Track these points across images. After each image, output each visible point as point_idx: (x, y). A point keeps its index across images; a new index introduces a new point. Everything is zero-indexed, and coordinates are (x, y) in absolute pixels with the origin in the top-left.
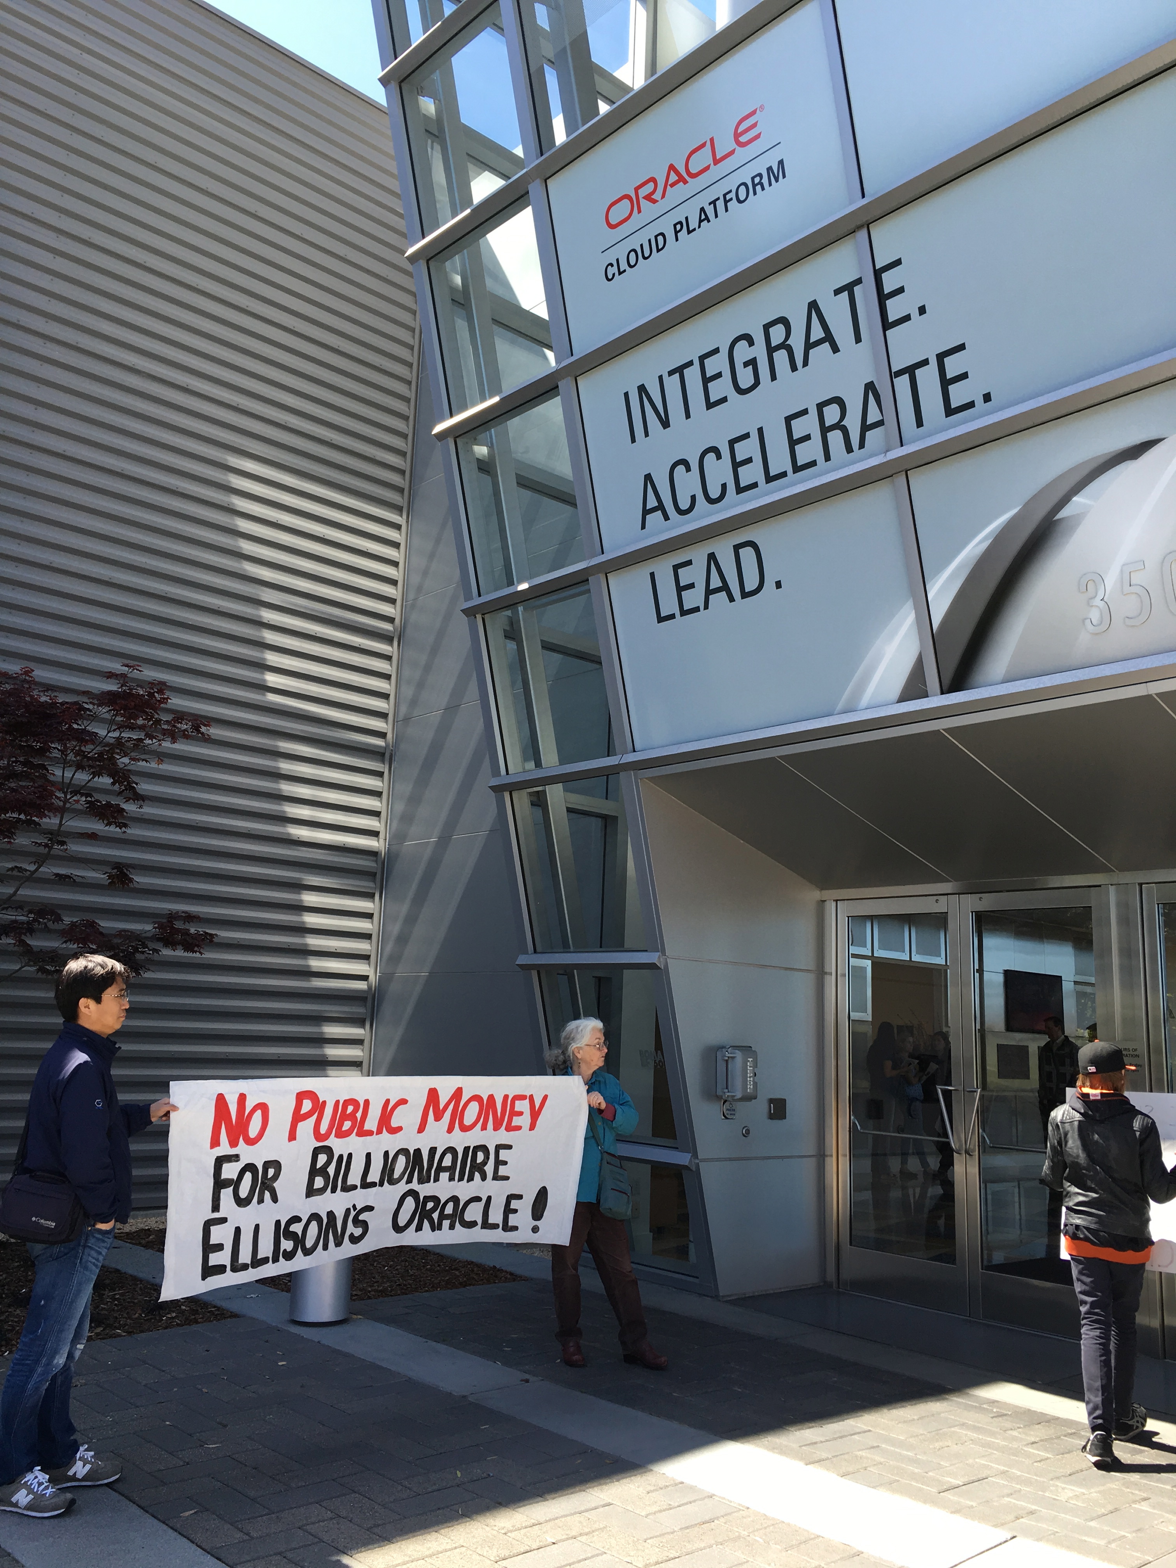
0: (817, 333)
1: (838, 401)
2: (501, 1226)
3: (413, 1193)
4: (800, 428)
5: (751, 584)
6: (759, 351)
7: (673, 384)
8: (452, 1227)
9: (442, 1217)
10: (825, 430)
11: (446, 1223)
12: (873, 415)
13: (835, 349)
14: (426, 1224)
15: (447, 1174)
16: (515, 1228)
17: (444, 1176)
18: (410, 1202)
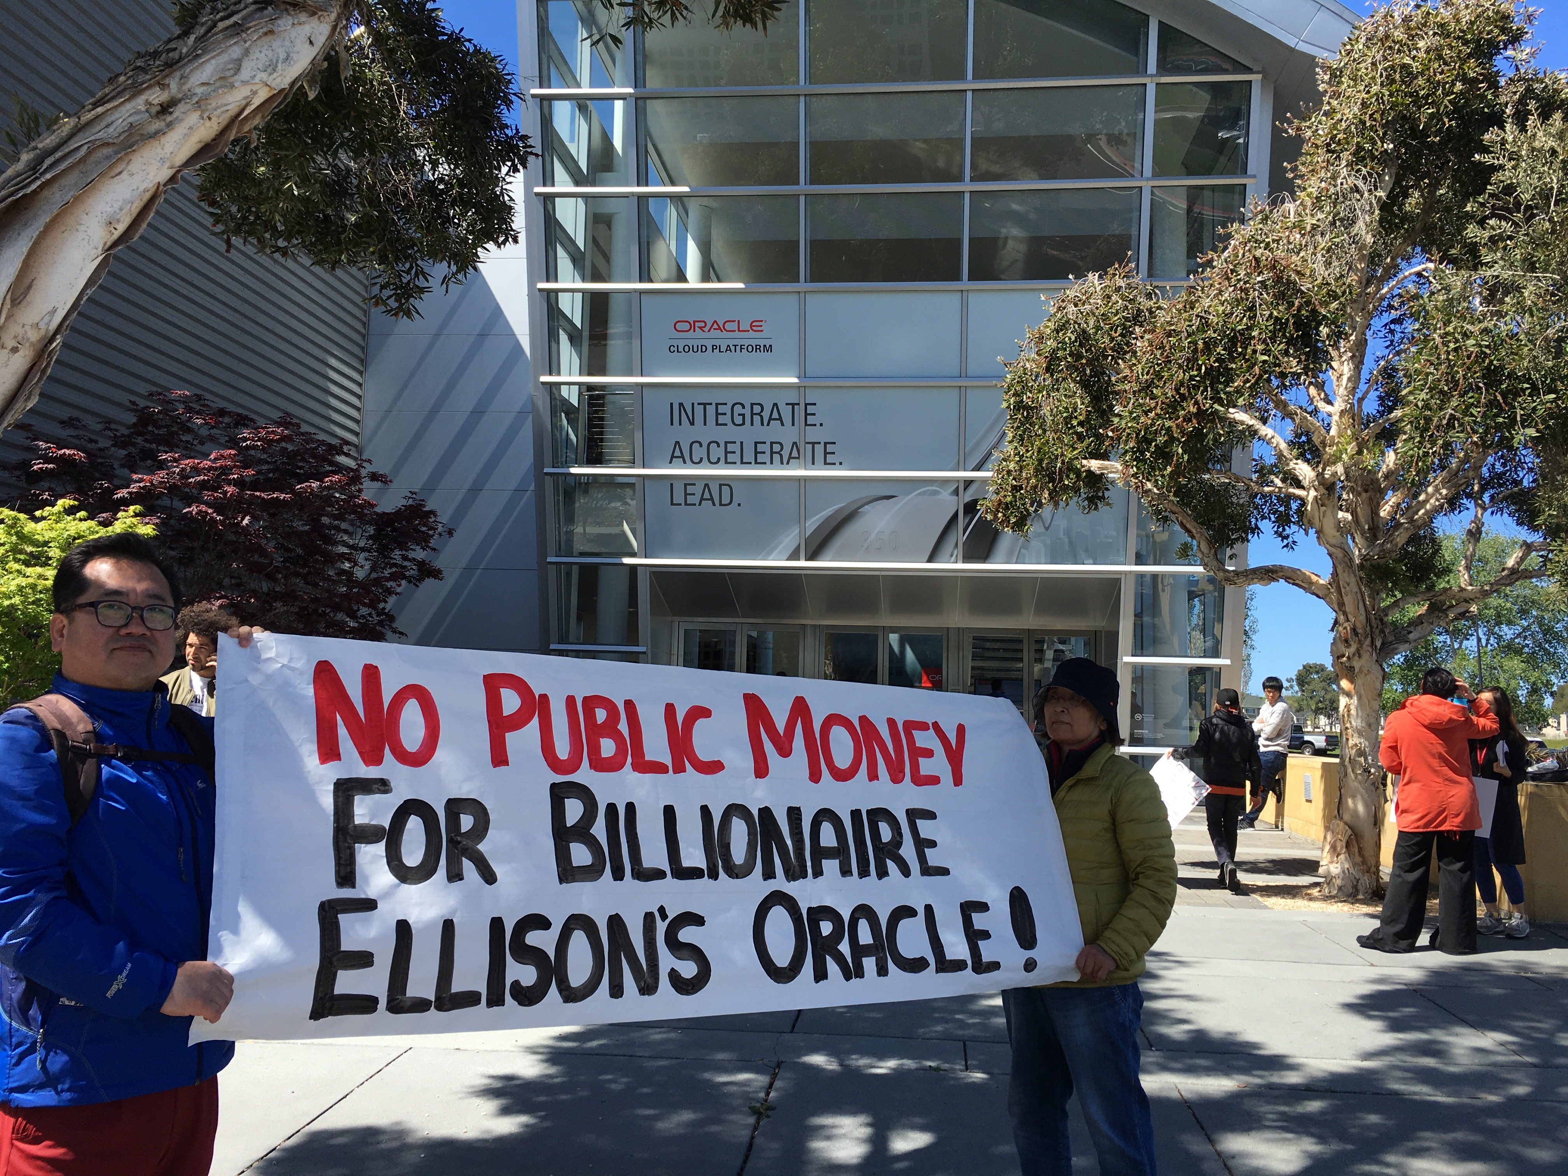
0: (775, 415)
1: (781, 444)
2: (969, 963)
3: (778, 898)
4: (760, 448)
5: (726, 500)
6: (747, 412)
7: (699, 409)
8: (882, 971)
9: (858, 951)
10: (772, 453)
11: (869, 963)
12: (795, 453)
13: (783, 425)
14: (832, 966)
15: (836, 863)
16: (995, 966)
17: (831, 866)
18: (778, 917)
